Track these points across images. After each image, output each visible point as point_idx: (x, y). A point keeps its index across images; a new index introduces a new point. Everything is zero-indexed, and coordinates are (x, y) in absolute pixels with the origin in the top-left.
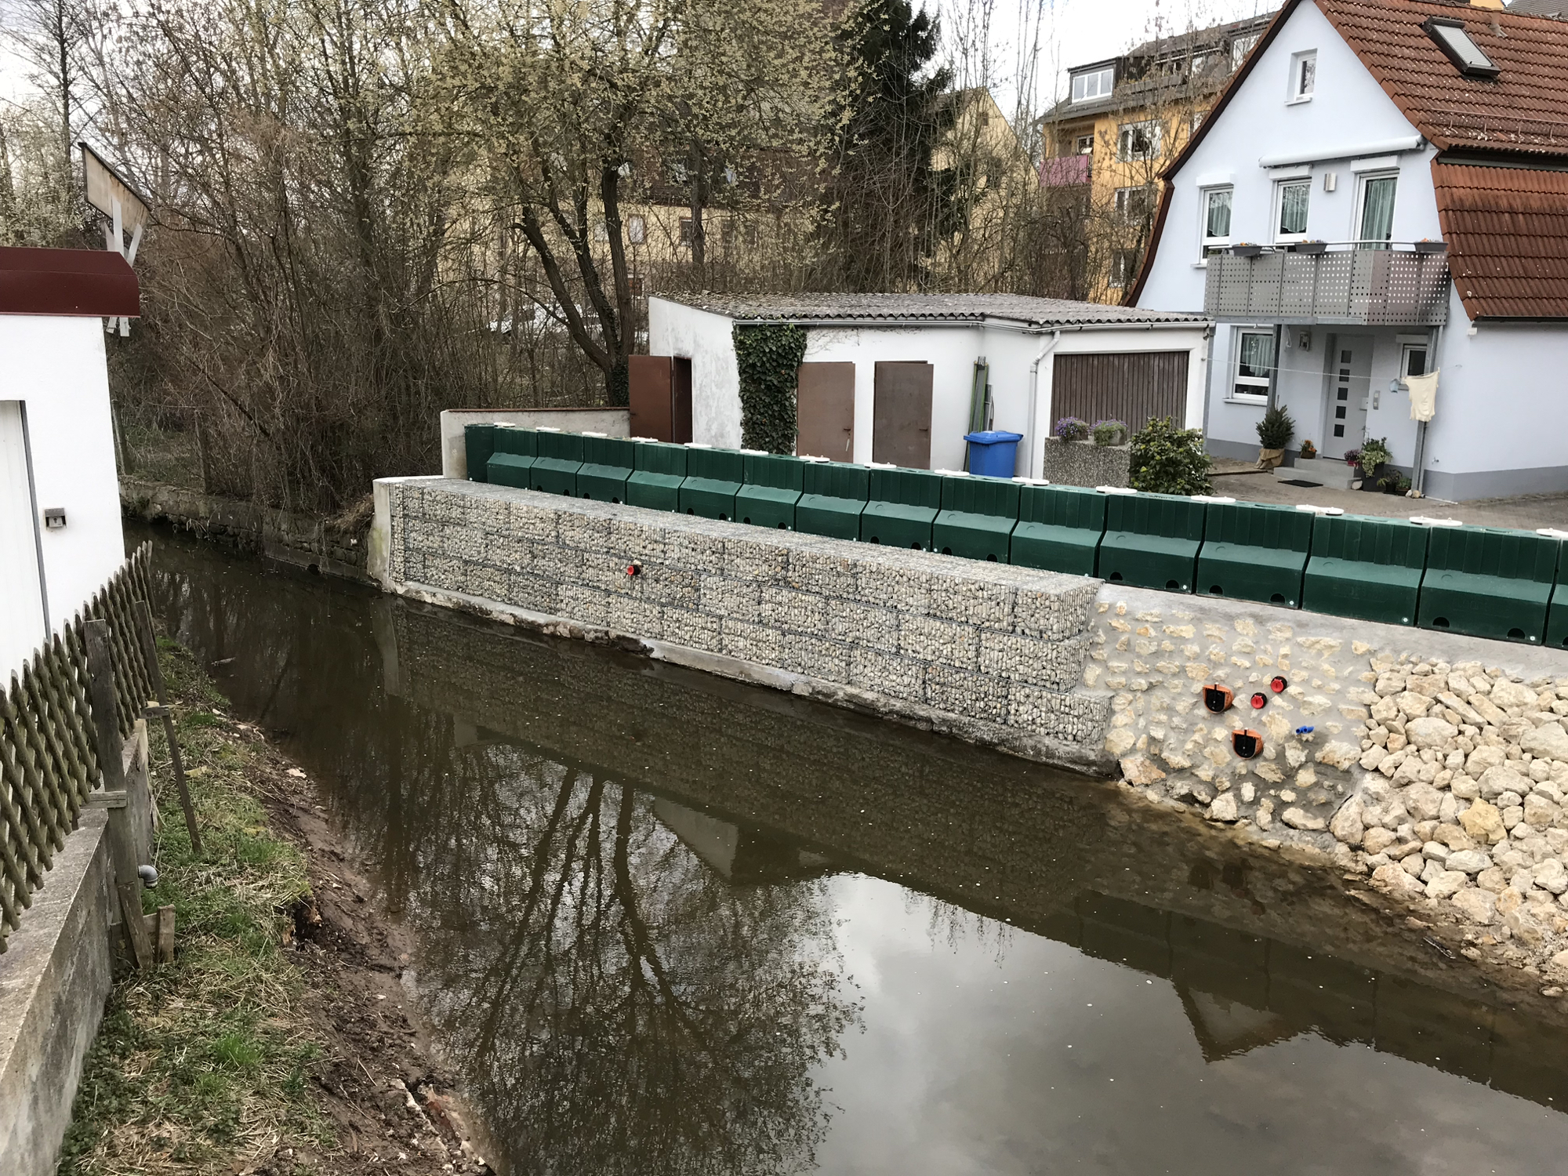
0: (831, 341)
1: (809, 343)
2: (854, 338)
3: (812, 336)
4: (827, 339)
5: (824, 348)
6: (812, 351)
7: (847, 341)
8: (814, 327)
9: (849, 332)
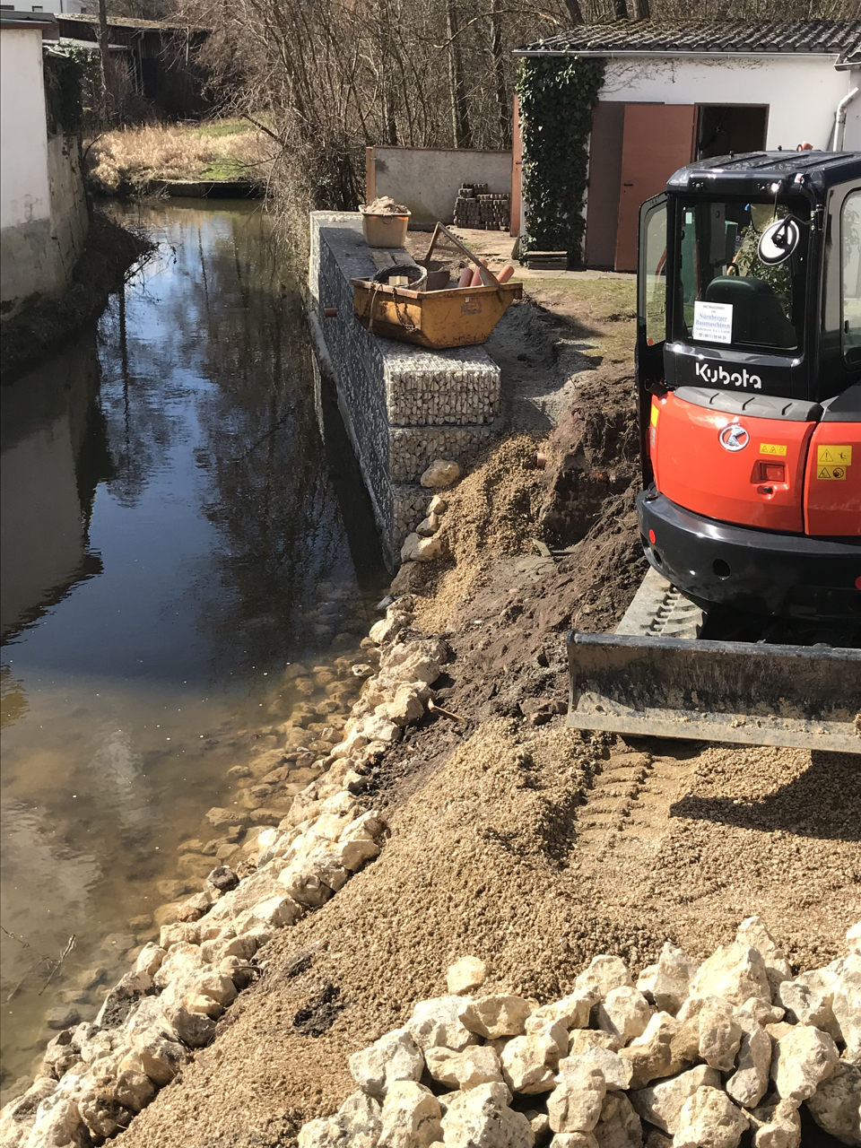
0: (637, 76)
1: (608, 78)
2: (668, 73)
3: (611, 70)
4: (633, 74)
5: (630, 84)
6: (612, 88)
7: (658, 75)
8: (616, 58)
9: (661, 66)
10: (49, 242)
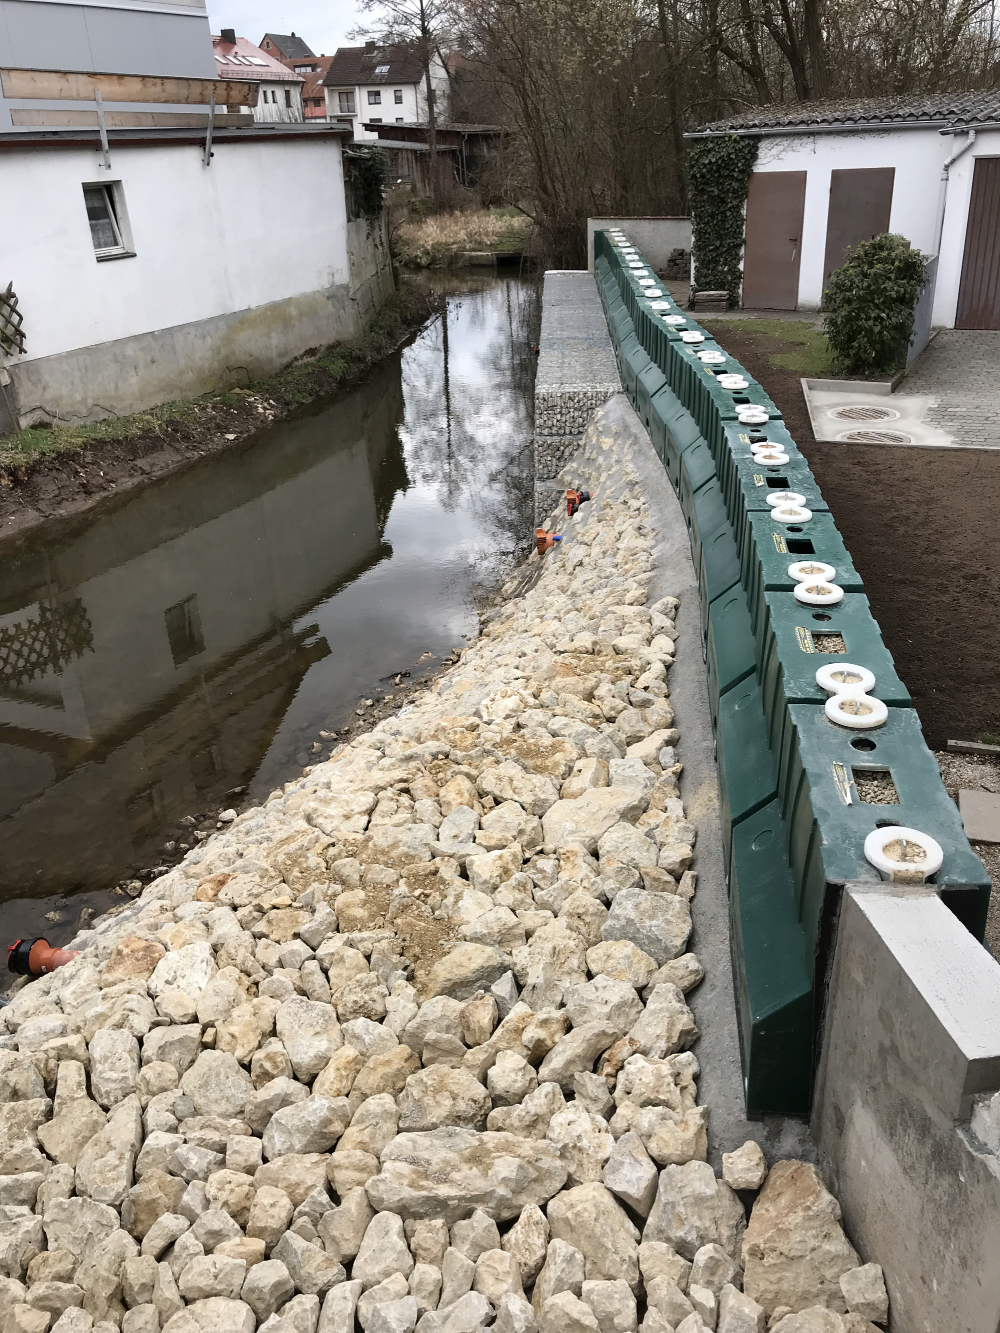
0: (784, 150)
1: (761, 153)
2: (811, 146)
3: (763, 145)
4: (781, 148)
5: (778, 157)
6: (764, 161)
7: (802, 149)
8: (768, 136)
9: (805, 140)
10: (348, 303)
